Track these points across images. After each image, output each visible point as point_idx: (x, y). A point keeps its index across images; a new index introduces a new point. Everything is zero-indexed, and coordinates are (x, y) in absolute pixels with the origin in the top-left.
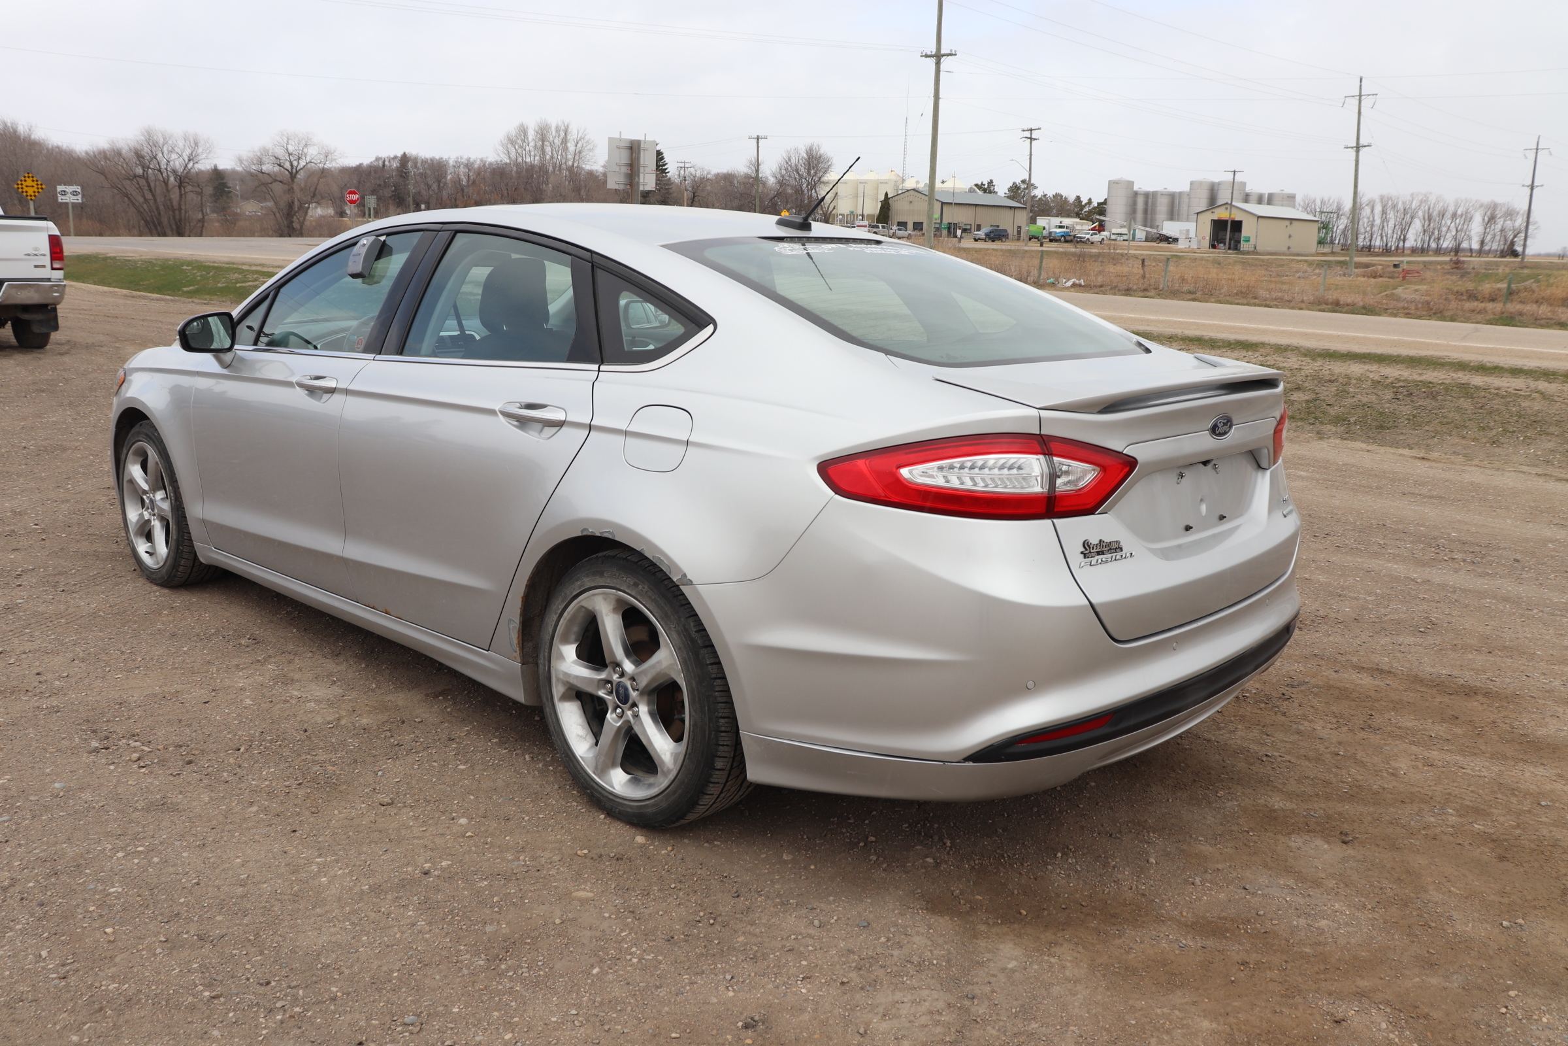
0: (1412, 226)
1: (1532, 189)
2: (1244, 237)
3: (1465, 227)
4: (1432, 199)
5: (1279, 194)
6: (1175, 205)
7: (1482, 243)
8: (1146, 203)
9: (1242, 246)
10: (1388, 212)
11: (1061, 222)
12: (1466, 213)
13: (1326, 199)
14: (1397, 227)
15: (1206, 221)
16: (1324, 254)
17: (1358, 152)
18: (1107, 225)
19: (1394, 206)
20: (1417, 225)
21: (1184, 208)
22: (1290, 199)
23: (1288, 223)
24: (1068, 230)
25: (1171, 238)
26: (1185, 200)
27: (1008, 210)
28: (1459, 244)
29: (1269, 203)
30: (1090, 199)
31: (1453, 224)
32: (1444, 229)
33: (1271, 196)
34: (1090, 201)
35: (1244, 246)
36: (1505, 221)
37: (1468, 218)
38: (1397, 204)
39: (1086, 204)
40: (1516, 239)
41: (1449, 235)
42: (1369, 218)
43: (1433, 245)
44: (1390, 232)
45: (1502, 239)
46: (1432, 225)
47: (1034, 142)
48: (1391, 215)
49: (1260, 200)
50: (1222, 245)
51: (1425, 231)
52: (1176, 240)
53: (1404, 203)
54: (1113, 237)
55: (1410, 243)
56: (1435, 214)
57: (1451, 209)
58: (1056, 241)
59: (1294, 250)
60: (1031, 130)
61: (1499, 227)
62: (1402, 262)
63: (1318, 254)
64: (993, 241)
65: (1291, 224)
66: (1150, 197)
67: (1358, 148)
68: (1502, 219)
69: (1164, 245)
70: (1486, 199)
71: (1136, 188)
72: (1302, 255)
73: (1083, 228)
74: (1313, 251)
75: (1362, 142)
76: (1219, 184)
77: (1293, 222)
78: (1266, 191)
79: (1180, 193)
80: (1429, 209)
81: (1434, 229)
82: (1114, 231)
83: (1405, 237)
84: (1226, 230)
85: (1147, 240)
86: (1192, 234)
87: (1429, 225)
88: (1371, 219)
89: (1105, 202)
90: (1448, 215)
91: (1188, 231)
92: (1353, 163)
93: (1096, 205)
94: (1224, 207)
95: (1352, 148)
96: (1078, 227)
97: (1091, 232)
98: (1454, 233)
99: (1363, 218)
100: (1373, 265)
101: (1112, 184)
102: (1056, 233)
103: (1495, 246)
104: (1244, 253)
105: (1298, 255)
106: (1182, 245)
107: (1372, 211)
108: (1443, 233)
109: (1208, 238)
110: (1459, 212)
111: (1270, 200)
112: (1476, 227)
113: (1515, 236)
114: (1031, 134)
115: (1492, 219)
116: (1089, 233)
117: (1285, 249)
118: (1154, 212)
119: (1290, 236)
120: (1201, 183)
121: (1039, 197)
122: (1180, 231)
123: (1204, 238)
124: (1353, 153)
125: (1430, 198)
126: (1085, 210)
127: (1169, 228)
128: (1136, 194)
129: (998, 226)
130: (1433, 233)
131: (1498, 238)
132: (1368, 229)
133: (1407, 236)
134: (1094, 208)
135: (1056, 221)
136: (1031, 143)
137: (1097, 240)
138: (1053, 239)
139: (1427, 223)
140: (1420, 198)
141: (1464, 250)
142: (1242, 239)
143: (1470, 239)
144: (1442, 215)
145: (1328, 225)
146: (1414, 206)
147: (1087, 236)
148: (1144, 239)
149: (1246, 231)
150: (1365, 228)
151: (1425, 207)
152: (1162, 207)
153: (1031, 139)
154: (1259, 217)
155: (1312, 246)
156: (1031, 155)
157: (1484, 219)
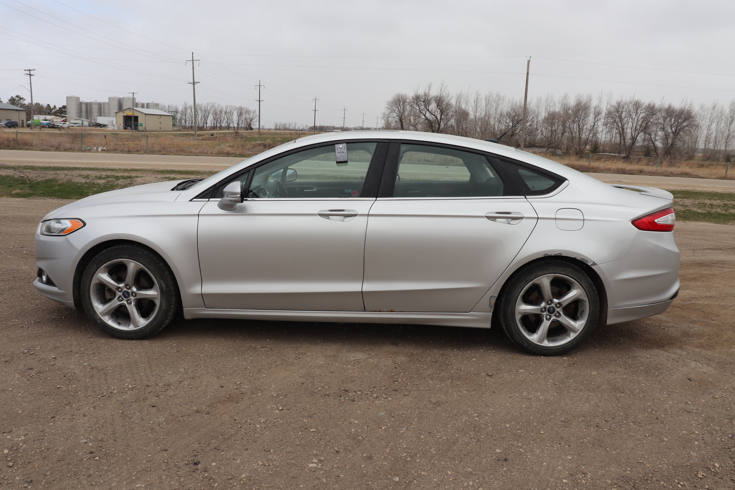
0: (209, 117)
1: (260, 102)
2: (140, 124)
3: (231, 117)
4: (216, 105)
5: (151, 103)
6: (101, 109)
7: (238, 124)
8: (87, 108)
9: (139, 128)
10: (198, 111)
11: (45, 118)
12: (231, 111)
13: (170, 105)
14: (203, 118)
15: (121, 115)
16: (176, 131)
17: (194, 85)
18: (68, 119)
19: (201, 109)
20: (211, 117)
21: (107, 111)
22: (157, 106)
23: (159, 117)
24: (50, 122)
25: (102, 125)
26: (107, 106)
27: (15, 112)
28: (229, 124)
29: (147, 108)
30: (55, 106)
31: (226, 116)
32: (222, 118)
33: (148, 104)
34: (55, 107)
35: (140, 128)
36: (246, 115)
37: (231, 114)
38: (202, 107)
39: (53, 108)
40: (251, 123)
41: (224, 121)
42: (190, 114)
43: (218, 125)
44: (200, 120)
45: (246, 122)
46: (217, 117)
47: (32, 77)
48: (199, 112)
49: (143, 106)
50: (129, 128)
51: (214, 119)
52: (105, 126)
53: (205, 107)
54: (72, 125)
55: (209, 124)
56: (218, 112)
57: (224, 110)
58: (44, 127)
59: (162, 129)
60: (30, 70)
61: (244, 117)
62: (214, 133)
63: (173, 131)
64: (10, 128)
65: (160, 117)
66: (89, 105)
67: (194, 83)
68: (245, 114)
69: (99, 128)
70: (238, 106)
71: (81, 100)
72: (166, 131)
73: (57, 121)
74: (171, 129)
75: (196, 81)
76: (123, 99)
77: (161, 116)
78: (145, 102)
79: (104, 103)
80: (215, 110)
81: (218, 119)
82: (72, 122)
83: (206, 122)
84: (131, 121)
85: (89, 126)
86: (115, 123)
87: (216, 117)
88: (191, 114)
89: (64, 107)
90: (223, 112)
91: (112, 121)
92: (193, 90)
93: (58, 109)
94: (129, 110)
95: (191, 83)
96: (55, 120)
97: (63, 122)
98: (226, 120)
99: (188, 114)
100: (205, 135)
101: (68, 98)
102: (43, 123)
103: (243, 126)
104: (140, 131)
105: (165, 131)
106: (110, 128)
107: (191, 111)
108: (222, 120)
109: (122, 124)
110: (228, 111)
111: (148, 106)
112: (235, 118)
113: (251, 121)
114: (30, 72)
115: (241, 114)
116: (61, 123)
117: (158, 129)
118: (91, 112)
119: (160, 123)
120: (114, 98)
121: (27, 104)
122: (109, 121)
123: (120, 125)
124: (192, 86)
125: (215, 105)
126: (53, 111)
127: (101, 120)
128: (81, 103)
129: (10, 120)
130: (218, 120)
131: (244, 122)
132: (190, 119)
133: (207, 122)
134: (58, 110)
135: (42, 117)
136: (30, 77)
137: (66, 126)
138: (43, 126)
139: (215, 116)
140: (211, 105)
141: (231, 127)
142: (139, 125)
143: (233, 123)
144: (221, 112)
145: (175, 117)
146: (209, 109)
147: (61, 125)
148: (88, 126)
149: (140, 121)
150: (189, 119)
151: (213, 109)
152: (95, 109)
153: (30, 75)
154: (146, 114)
155: (171, 127)
156: (31, 83)
157: (238, 114)
